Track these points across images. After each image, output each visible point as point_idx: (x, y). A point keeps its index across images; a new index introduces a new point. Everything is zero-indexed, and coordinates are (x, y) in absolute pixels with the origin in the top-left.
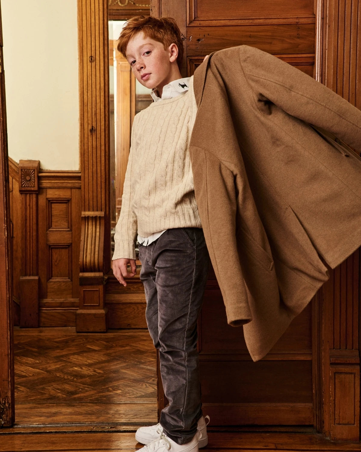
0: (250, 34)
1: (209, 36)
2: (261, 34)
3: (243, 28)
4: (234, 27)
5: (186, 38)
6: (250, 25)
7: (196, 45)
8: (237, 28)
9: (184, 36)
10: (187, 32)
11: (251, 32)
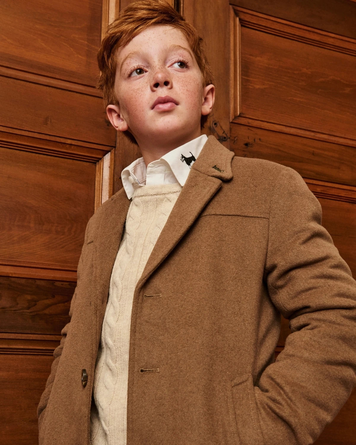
0: (314, 151)
1: (261, 143)
2: (326, 153)
3: (305, 141)
4: (293, 137)
5: (229, 138)
6: (312, 138)
7: (244, 151)
8: (296, 138)
9: (226, 134)
10: (231, 129)
11: (314, 148)
